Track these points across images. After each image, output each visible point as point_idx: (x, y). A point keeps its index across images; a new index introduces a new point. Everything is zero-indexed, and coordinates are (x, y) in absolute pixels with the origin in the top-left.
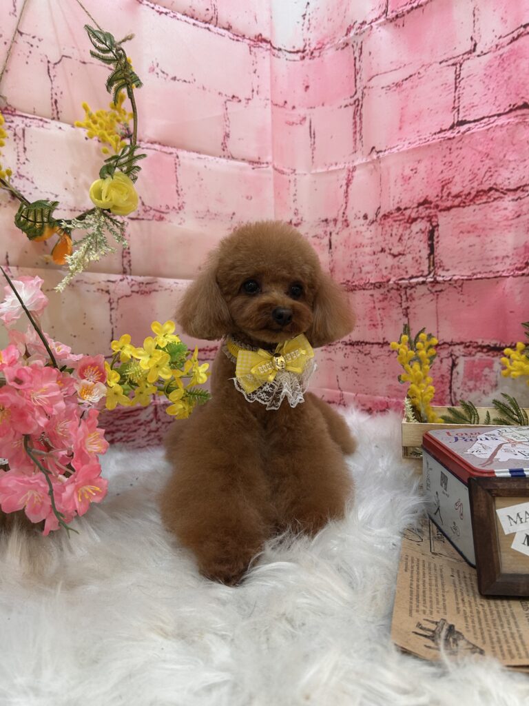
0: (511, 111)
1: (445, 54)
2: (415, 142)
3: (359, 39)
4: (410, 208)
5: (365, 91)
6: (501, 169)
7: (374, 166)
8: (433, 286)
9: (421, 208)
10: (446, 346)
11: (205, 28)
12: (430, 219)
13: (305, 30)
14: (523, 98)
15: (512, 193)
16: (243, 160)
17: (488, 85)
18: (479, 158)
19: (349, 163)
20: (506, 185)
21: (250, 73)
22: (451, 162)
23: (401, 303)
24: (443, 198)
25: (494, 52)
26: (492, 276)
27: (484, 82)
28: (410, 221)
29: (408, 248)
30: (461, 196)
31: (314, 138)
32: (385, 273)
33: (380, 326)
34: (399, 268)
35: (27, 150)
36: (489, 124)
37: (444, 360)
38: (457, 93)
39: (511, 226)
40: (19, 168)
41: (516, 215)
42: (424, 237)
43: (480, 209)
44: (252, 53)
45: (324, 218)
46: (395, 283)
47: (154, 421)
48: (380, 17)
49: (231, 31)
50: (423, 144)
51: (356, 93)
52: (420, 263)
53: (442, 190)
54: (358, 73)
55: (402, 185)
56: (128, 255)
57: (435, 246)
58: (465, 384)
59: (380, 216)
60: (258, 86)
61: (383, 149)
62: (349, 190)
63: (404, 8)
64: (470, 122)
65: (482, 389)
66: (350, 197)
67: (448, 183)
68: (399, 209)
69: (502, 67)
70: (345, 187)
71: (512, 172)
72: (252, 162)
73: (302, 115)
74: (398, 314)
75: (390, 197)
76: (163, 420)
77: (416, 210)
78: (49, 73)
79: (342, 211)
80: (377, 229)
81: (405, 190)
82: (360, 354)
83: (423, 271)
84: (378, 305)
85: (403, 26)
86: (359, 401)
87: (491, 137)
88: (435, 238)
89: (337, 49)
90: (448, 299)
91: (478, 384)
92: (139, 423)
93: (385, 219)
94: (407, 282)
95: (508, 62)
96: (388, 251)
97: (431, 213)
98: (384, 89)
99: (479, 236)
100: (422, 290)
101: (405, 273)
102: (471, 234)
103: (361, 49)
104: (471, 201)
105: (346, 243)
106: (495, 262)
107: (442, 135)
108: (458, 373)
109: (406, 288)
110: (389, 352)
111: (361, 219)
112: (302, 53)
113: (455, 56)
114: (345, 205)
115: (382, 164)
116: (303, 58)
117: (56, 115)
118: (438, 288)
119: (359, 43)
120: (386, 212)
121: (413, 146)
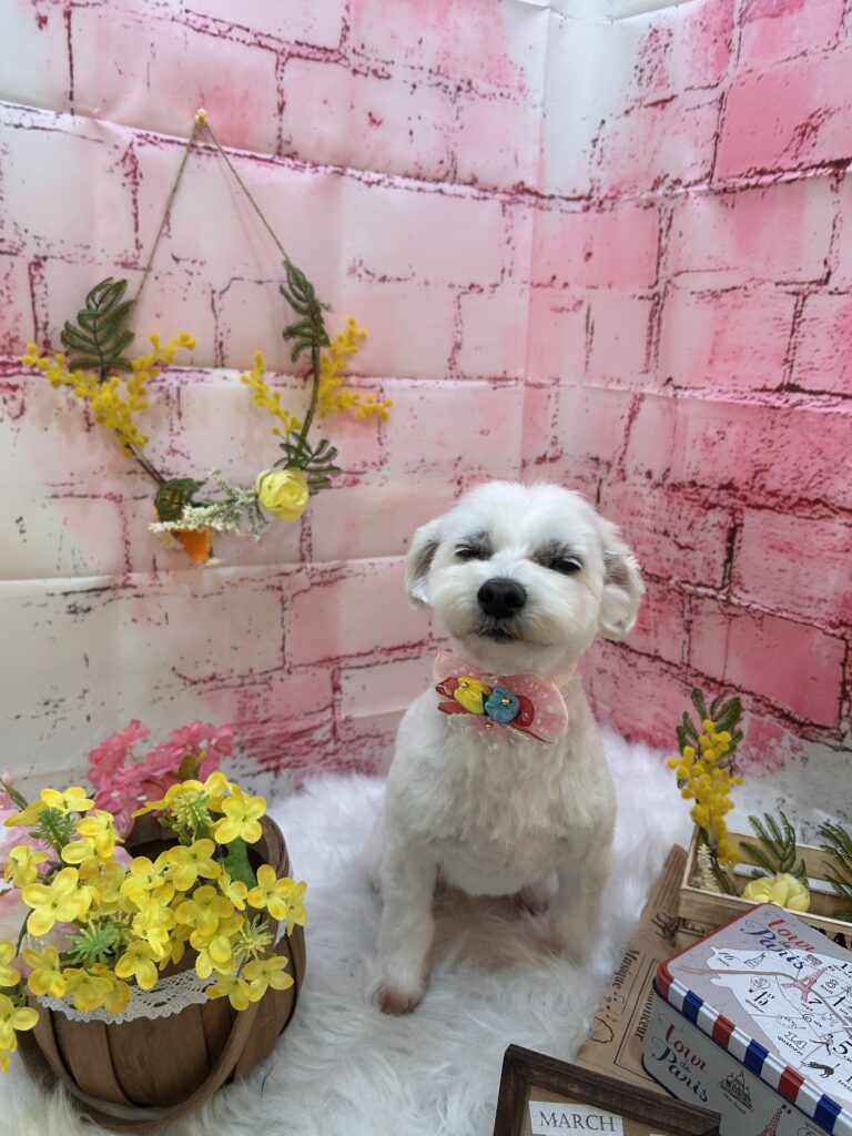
2: (727, 393)
3: (670, 204)
4: (708, 487)
5: (669, 287)
6: (836, 476)
7: (669, 407)
8: (726, 606)
9: (723, 492)
10: (733, 690)
11: (436, 191)
12: (733, 511)
13: (594, 161)
15: (846, 514)
16: (480, 378)
17: (836, 344)
18: (809, 451)
19: (637, 385)
20: (839, 501)
21: (500, 245)
22: (771, 441)
23: (682, 613)
24: (755, 490)
26: (801, 620)
27: (832, 337)
28: (706, 505)
29: (700, 542)
30: (777, 496)
31: (592, 334)
32: (666, 566)
33: (653, 634)
34: (685, 565)
35: (184, 415)
36: (828, 406)
38: (793, 340)
39: (837, 559)
40: (172, 441)
41: (846, 547)
42: (723, 535)
44: (507, 214)
45: (594, 455)
46: (676, 583)
47: (332, 742)
48: (701, 181)
49: (476, 185)
50: (738, 401)
51: (656, 283)
52: (712, 569)
53: (754, 477)
54: (662, 254)
55: (702, 451)
56: (308, 538)
57: (735, 552)
58: (748, 748)
59: (668, 482)
60: (512, 263)
61: (684, 385)
62: (632, 427)
63: (736, 180)
64: (803, 391)
66: (632, 438)
67: (761, 471)
68: (693, 484)
70: (626, 420)
72: (494, 379)
73: (578, 297)
74: (678, 625)
75: (683, 461)
76: (343, 739)
77: (715, 493)
78: (213, 307)
79: (617, 460)
80: (661, 498)
81: (705, 459)
82: (622, 661)
83: (715, 581)
84: (653, 605)
85: (733, 206)
86: (616, 722)
87: (829, 426)
88: (736, 540)
89: (638, 206)
90: (743, 630)
91: (761, 755)
92: (313, 743)
93: (673, 490)
94: (693, 588)
96: (672, 537)
97: (735, 504)
98: (695, 296)
99: (794, 561)
100: (710, 605)
101: (690, 574)
102: (784, 555)
103: (670, 219)
104: (791, 508)
105: (619, 502)
106: (807, 603)
107: (764, 396)
109: (691, 595)
110: (662, 670)
111: (644, 475)
112: (587, 200)
113: (799, 281)
114: (623, 448)
115: (679, 408)
116: (587, 209)
117: (221, 362)
118: (732, 610)
119: (669, 210)
120: (677, 482)
121: (724, 398)
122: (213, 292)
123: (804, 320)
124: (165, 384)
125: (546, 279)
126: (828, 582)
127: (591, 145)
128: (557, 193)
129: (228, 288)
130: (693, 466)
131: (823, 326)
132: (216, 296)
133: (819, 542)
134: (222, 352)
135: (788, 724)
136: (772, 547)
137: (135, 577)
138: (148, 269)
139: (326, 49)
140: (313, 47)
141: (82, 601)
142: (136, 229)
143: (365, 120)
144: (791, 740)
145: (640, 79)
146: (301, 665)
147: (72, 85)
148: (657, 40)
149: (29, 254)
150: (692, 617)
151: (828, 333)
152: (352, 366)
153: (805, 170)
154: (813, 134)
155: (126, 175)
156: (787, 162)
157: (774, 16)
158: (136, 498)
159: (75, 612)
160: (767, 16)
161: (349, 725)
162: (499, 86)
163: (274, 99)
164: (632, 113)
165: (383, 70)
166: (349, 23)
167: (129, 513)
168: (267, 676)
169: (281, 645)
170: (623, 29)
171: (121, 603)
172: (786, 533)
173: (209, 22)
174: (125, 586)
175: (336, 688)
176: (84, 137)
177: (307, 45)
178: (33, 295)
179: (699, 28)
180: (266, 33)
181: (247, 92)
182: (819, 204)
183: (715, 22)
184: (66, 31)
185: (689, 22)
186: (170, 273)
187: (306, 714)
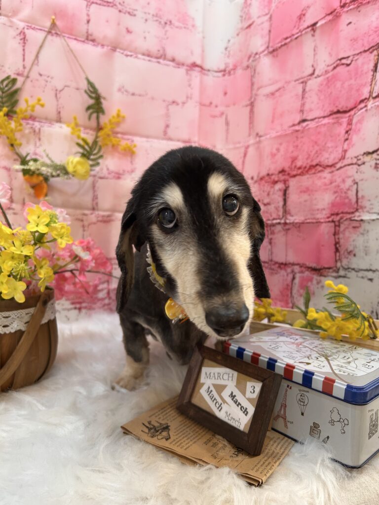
1: (297, 75)
2: (279, 132)
3: (254, 64)
4: (274, 174)
5: (256, 97)
6: (324, 152)
7: (258, 146)
8: (284, 226)
9: (280, 175)
10: (290, 265)
11: (156, 62)
12: (285, 182)
13: (226, 57)
14: (337, 107)
15: (329, 168)
16: (178, 140)
17: (319, 97)
18: (312, 144)
19: (246, 142)
20: (326, 162)
21: (186, 87)
22: (297, 146)
23: (268, 236)
24: (292, 169)
25: (324, 75)
26: (314, 221)
28: (274, 183)
29: (272, 200)
30: (301, 168)
31: (228, 125)
34: (267, 212)
35: (41, 140)
36: (318, 123)
37: (289, 275)
38: (303, 102)
39: (327, 189)
40: (35, 150)
41: (330, 182)
42: (281, 193)
43: (310, 178)
44: (189, 75)
48: (265, 50)
49: (174, 62)
50: (284, 134)
51: (251, 98)
52: (278, 211)
53: (292, 164)
55: (271, 159)
56: (96, 200)
57: (287, 199)
58: (299, 291)
59: (259, 178)
60: (191, 94)
61: (263, 135)
62: (245, 161)
63: (277, 45)
64: (308, 120)
66: (245, 165)
67: (295, 159)
68: (268, 175)
69: (328, 86)
70: (242, 158)
72: (184, 142)
73: (222, 111)
75: (264, 167)
77: (277, 176)
78: (56, 97)
81: (272, 163)
83: (279, 216)
85: (277, 56)
87: (319, 131)
88: (287, 194)
89: (243, 70)
90: (292, 235)
92: (98, 298)
93: (261, 180)
94: (271, 222)
95: (331, 83)
96: (261, 201)
97: (285, 178)
98: (265, 97)
99: (309, 195)
100: (279, 228)
101: (270, 216)
102: (305, 193)
103: (255, 70)
104: (307, 172)
106: (317, 212)
107: (293, 128)
108: (295, 284)
109: (270, 226)
112: (224, 72)
113: (303, 77)
115: (261, 145)
116: (224, 75)
117: (59, 120)
118: (287, 227)
119: (254, 66)
120: (262, 176)
121: (278, 134)
122: (56, 90)
123: (307, 92)
124: (34, 126)
125: (207, 102)
126: (324, 200)
127: (225, 50)
128: (211, 69)
129: (63, 89)
130: (268, 167)
132: (58, 92)
133: (319, 183)
134: (60, 116)
135: (314, 272)
136: (301, 192)
137: (14, 206)
138: (28, 77)
139: (108, 2)
140: (102, 1)
142: (24, 60)
143: (124, 31)
144: (317, 280)
145: (242, 20)
147: (1, 4)
148: (247, 4)
150: (272, 236)
152: (118, 129)
153: (302, 32)
154: (304, 17)
155: (21, 39)
156: (295, 31)
162: (183, 24)
163: (85, 18)
164: (240, 35)
165: (132, 12)
167: (13, 177)
172: (306, 183)
174: (10, 208)
176: (4, 24)
181: (74, 14)
182: (309, 43)
186: (37, 80)
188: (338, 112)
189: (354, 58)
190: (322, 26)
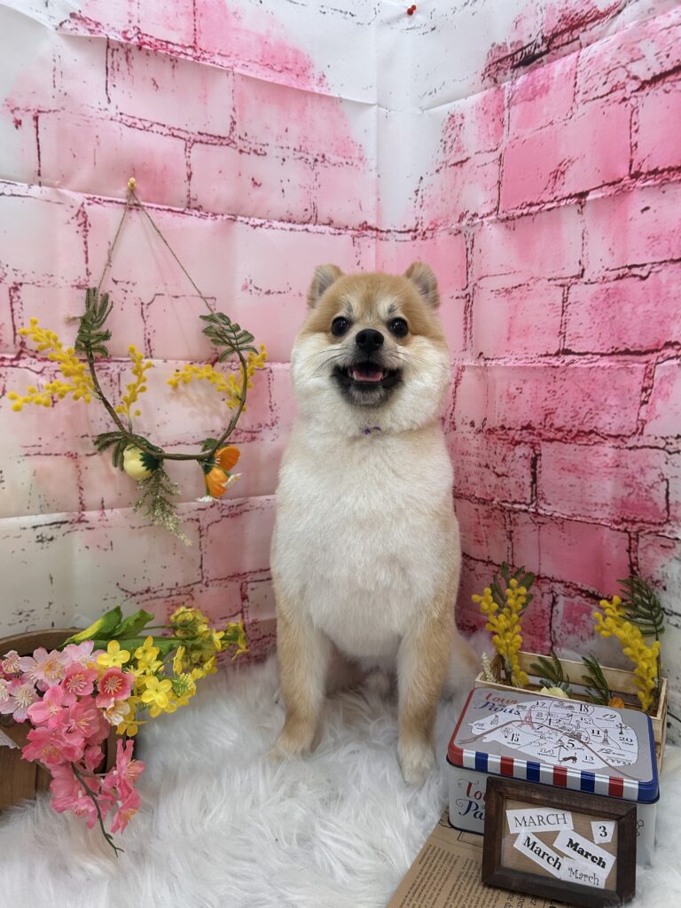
0: (613, 354)
1: (553, 272)
2: (520, 360)
3: (471, 231)
4: (513, 429)
5: (476, 288)
6: (602, 412)
7: (482, 374)
8: (536, 517)
9: (524, 432)
10: (548, 581)
11: (303, 230)
12: (533, 445)
13: (418, 207)
14: (624, 343)
15: (613, 439)
17: (593, 318)
18: (581, 396)
19: (459, 361)
20: (607, 430)
21: (353, 266)
22: (555, 392)
23: (505, 525)
24: (547, 428)
25: (601, 283)
26: (591, 521)
27: (590, 314)
28: (513, 443)
29: (511, 471)
30: (562, 431)
32: (489, 490)
33: (485, 544)
34: (502, 489)
35: (122, 393)
36: (592, 362)
37: (545, 595)
38: (564, 319)
39: (611, 473)
41: (616, 464)
42: (527, 463)
43: (580, 450)
44: (356, 244)
46: (498, 503)
48: (491, 213)
49: (332, 225)
50: (529, 365)
51: (467, 286)
52: (523, 490)
53: (545, 419)
54: (469, 266)
55: (507, 403)
57: (538, 475)
58: (565, 625)
59: (486, 428)
61: (491, 357)
62: (457, 390)
63: (515, 211)
64: (574, 353)
65: (580, 634)
66: (458, 398)
67: (552, 413)
68: (503, 427)
69: (608, 303)
70: (453, 386)
71: (613, 417)
74: (503, 535)
75: (495, 411)
76: (251, 638)
77: (519, 432)
78: (142, 314)
79: (449, 415)
80: (482, 441)
81: (510, 408)
83: (526, 499)
84: (482, 521)
85: (514, 229)
87: (593, 377)
88: (538, 467)
89: (450, 234)
90: (550, 534)
91: (576, 628)
93: (490, 433)
94: (510, 506)
95: (613, 300)
96: (492, 468)
97: (534, 440)
98: (494, 293)
99: (579, 478)
100: (524, 518)
101: (507, 495)
102: (571, 474)
103: (473, 241)
104: (573, 439)
105: (453, 447)
106: (594, 508)
107: (547, 359)
108: (558, 612)
109: (509, 511)
110: (494, 571)
111: (468, 426)
112: (415, 232)
113: (563, 276)
114: (452, 406)
115: (489, 374)
116: (415, 238)
117: (150, 355)
118: (540, 519)
119: (471, 235)
120: (491, 428)
121: (519, 364)
122: (142, 304)
123: (570, 304)
124: (109, 371)
126: (605, 490)
127: (414, 194)
128: (392, 229)
129: (152, 301)
130: (502, 415)
131: (582, 307)
132: (144, 307)
133: (596, 462)
134: (150, 347)
135: (593, 600)
136: (563, 469)
137: (88, 515)
139: (220, 137)
140: (211, 136)
141: (47, 532)
142: (87, 262)
143: (251, 181)
145: (445, 148)
146: (216, 579)
147: (40, 166)
148: (454, 122)
149: (9, 281)
150: (513, 528)
151: (587, 311)
153: (559, 201)
154: (562, 177)
155: (79, 225)
156: (546, 197)
157: (530, 100)
158: (87, 455)
159: (41, 541)
160: (525, 100)
161: (256, 627)
162: (345, 157)
163: (184, 171)
164: (441, 171)
165: (261, 150)
166: (235, 120)
167: (82, 467)
168: (189, 589)
169: (200, 564)
170: (430, 116)
171: (77, 534)
172: (571, 457)
173: (137, 121)
174: (80, 521)
175: (244, 598)
176: (49, 201)
177: (206, 134)
178: (12, 310)
179: (482, 113)
180: (177, 127)
181: (165, 167)
182: (571, 224)
183: (492, 108)
184: (35, 130)
185: (475, 108)
186: (111, 292)
187: (221, 619)
188: (627, 352)
189: (653, 268)
190: (596, 200)
